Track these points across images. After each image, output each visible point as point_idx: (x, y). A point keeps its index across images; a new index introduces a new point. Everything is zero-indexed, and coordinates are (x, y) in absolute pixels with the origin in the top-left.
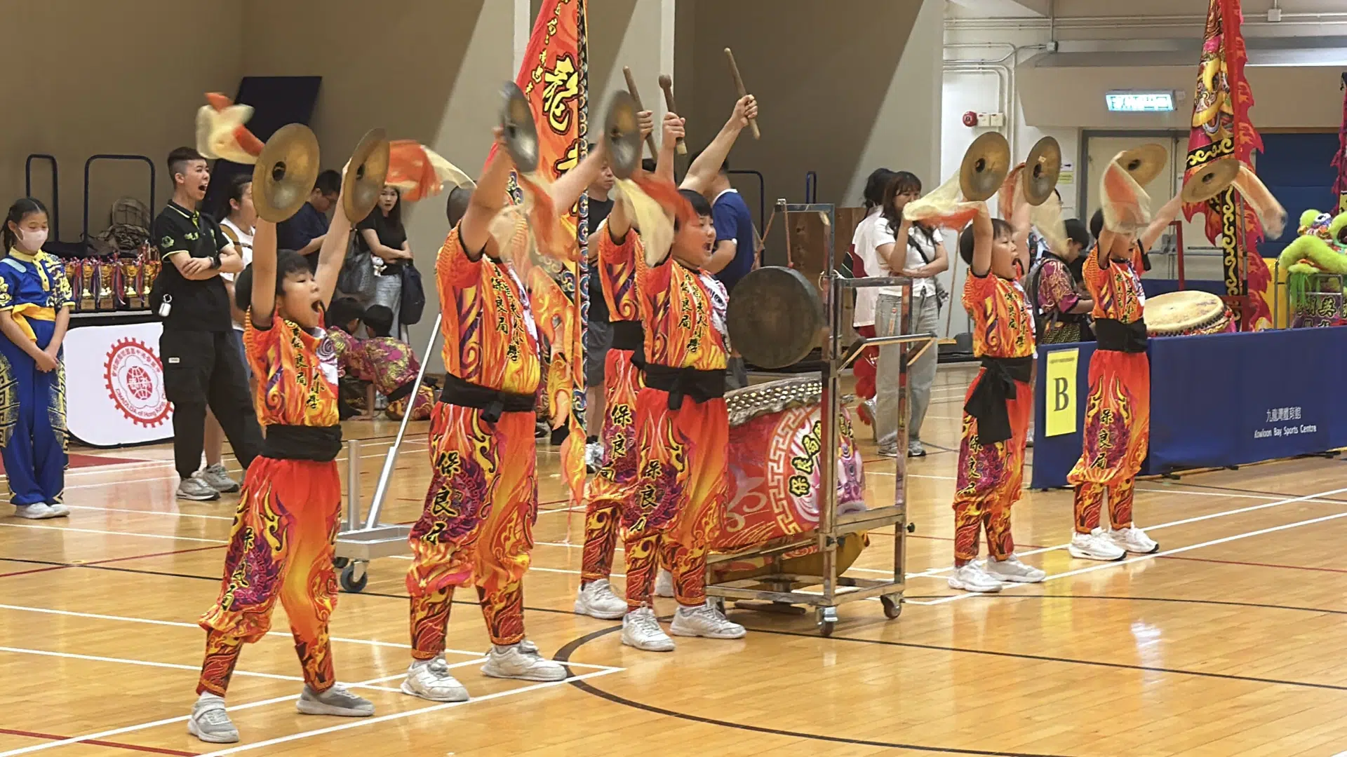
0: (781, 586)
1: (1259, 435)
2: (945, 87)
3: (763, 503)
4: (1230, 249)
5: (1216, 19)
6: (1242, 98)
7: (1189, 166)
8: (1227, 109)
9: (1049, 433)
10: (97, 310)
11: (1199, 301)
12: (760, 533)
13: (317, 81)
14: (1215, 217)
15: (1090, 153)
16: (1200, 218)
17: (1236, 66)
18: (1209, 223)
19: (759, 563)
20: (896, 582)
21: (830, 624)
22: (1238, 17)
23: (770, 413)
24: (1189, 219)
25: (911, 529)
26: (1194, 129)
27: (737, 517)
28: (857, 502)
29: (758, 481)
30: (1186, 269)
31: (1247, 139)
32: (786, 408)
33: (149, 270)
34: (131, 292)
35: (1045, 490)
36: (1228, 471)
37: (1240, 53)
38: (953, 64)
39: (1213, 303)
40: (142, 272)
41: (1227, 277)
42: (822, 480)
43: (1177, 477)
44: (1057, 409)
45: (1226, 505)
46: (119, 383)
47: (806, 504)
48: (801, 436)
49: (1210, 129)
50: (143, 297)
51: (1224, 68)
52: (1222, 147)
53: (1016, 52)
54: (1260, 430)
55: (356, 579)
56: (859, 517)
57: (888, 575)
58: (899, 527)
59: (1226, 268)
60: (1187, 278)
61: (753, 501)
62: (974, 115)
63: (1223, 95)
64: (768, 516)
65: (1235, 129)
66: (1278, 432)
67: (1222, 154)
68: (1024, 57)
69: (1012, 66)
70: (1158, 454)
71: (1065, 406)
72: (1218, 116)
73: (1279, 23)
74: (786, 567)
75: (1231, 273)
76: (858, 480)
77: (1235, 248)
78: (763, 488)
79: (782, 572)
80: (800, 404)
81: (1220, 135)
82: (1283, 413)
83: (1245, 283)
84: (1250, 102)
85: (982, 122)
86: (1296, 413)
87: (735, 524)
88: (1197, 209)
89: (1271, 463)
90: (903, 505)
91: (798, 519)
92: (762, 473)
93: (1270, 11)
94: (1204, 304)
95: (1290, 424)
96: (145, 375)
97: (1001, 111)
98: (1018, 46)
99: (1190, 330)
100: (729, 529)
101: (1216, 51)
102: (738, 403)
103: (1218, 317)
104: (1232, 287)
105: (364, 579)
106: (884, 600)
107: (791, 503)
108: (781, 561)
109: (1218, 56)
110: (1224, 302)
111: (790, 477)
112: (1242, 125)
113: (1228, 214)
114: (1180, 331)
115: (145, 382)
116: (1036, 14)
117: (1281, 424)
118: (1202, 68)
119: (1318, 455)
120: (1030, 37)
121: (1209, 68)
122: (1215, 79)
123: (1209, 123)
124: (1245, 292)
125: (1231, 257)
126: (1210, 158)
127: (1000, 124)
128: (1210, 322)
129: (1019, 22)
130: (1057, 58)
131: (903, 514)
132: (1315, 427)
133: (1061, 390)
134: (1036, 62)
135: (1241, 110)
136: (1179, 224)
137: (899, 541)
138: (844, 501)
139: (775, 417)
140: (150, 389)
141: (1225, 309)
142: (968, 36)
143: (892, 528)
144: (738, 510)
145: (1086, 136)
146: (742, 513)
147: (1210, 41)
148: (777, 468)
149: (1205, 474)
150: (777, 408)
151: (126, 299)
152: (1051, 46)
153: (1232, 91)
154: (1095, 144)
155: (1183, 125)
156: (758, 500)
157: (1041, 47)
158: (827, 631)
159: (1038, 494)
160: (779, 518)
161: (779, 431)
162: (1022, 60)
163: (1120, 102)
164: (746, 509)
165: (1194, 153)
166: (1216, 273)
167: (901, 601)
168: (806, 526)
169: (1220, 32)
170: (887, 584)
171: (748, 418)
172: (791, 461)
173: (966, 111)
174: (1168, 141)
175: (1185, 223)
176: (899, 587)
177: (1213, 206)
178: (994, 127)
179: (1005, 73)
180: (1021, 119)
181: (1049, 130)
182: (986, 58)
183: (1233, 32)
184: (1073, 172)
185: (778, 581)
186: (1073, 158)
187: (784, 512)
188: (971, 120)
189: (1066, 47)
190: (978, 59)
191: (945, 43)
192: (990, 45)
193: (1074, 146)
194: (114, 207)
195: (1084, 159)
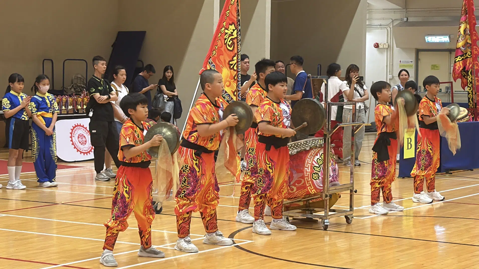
0: (309, 212)
2: (367, 33)
3: (303, 182)
4: (470, 92)
5: (465, 9)
6: (474, 38)
7: (455, 62)
8: (469, 41)
9: (404, 158)
10: (67, 114)
12: (302, 193)
13: (144, 33)
14: (465, 80)
15: (420, 57)
16: (459, 80)
17: (472, 26)
18: (462, 82)
19: (301, 204)
20: (351, 210)
21: (327, 226)
22: (473, 9)
23: (305, 150)
25: (356, 192)
26: (457, 49)
27: (293, 187)
28: (336, 182)
29: (301, 175)
30: (454, 99)
31: (476, 52)
32: (311, 149)
33: (86, 100)
34: (79, 107)
35: (403, 178)
36: (469, 171)
37: (474, 21)
38: (370, 26)
39: (464, 111)
40: (83, 100)
41: (469, 101)
42: (324, 174)
43: (451, 173)
44: (408, 149)
45: (469, 183)
46: (75, 139)
47: (318, 182)
48: (316, 159)
49: (463, 49)
50: (83, 109)
51: (468, 27)
52: (467, 55)
53: (393, 21)
55: (158, 209)
56: (337, 187)
57: (348, 208)
58: (351, 191)
59: (469, 99)
61: (299, 182)
62: (378, 44)
63: (468, 36)
64: (304, 187)
65: (472, 49)
67: (467, 57)
68: (396, 23)
69: (391, 26)
70: (444, 165)
71: (411, 148)
72: (466, 44)
74: (311, 205)
75: (471, 100)
76: (337, 174)
77: (472, 91)
78: (303, 177)
79: (309, 207)
80: (316, 147)
81: (466, 51)
83: (476, 104)
85: (381, 46)
87: (293, 190)
88: (458, 78)
90: (353, 183)
91: (315, 188)
92: (302, 172)
94: (461, 111)
96: (84, 137)
97: (387, 43)
98: (393, 19)
101: (465, 21)
102: (294, 147)
103: (466, 116)
104: (471, 105)
105: (161, 209)
106: (346, 217)
107: (313, 182)
108: (309, 203)
109: (466, 22)
110: (468, 111)
111: (312, 173)
112: (475, 47)
113: (470, 79)
115: (84, 139)
116: (401, 8)
118: (460, 27)
120: (398, 16)
121: (463, 27)
122: (465, 31)
123: (463, 46)
124: (476, 107)
125: (471, 95)
126: (463, 59)
127: (387, 47)
128: (463, 118)
129: (394, 11)
130: (407, 23)
131: (353, 187)
133: (409, 142)
134: (400, 25)
135: (474, 42)
136: (452, 83)
137: (351, 196)
138: (332, 182)
139: (307, 152)
140: (86, 142)
141: (468, 113)
142: (375, 16)
143: (349, 192)
144: (294, 185)
145: (418, 51)
146: (295, 186)
147: (463, 17)
148: (308, 170)
149: (462, 172)
150: (308, 149)
151: (78, 110)
152: (405, 19)
153: (471, 35)
154: (422, 55)
155: (453, 47)
156: (301, 181)
157: (402, 19)
158: (326, 228)
159: (401, 179)
160: (309, 188)
161: (309, 157)
162: (395, 24)
163: (431, 39)
164: (296, 184)
165: (457, 57)
166: (465, 100)
167: (352, 217)
168: (318, 190)
169: (467, 14)
170: (347, 211)
171: (297, 152)
172: (313, 167)
173: (375, 43)
174: (448, 53)
175: (454, 82)
176: (351, 212)
177: (464, 76)
178: (385, 48)
179: (389, 29)
180: (395, 45)
181: (405, 49)
182: (382, 24)
183: (471, 14)
184: (413, 64)
185: (308, 210)
186: (413, 59)
187: (310, 186)
188: (377, 46)
189: (410, 20)
190: (379, 23)
191: (367, 18)
192: (383, 19)
193: (413, 55)
194: (73, 78)
195: (417, 59)
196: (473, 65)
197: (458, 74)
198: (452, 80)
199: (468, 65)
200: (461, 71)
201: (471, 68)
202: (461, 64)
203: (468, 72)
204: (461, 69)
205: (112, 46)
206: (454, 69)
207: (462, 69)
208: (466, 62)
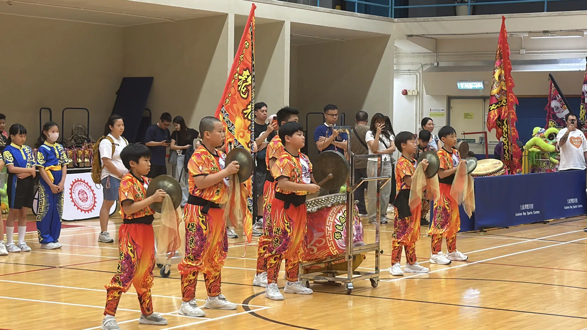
1: (517, 215)
2: (394, 79)
3: (324, 242)
4: (505, 142)
5: (500, 53)
6: (510, 84)
7: (490, 110)
8: (504, 88)
11: (494, 162)
12: (323, 254)
13: (152, 79)
14: (500, 130)
15: (451, 105)
16: (494, 130)
17: (508, 71)
18: (497, 132)
19: (323, 265)
20: (376, 273)
21: (351, 289)
22: (508, 53)
23: (327, 207)
24: (490, 131)
25: (382, 252)
26: (491, 96)
27: (314, 248)
28: (361, 242)
29: (322, 234)
30: (488, 150)
31: (512, 100)
32: (333, 205)
33: (87, 152)
34: (80, 161)
36: (505, 229)
37: (509, 67)
38: (398, 71)
39: (499, 163)
40: (84, 153)
42: (347, 234)
43: (486, 232)
45: (505, 242)
46: (75, 196)
47: (340, 242)
48: (339, 217)
49: (498, 96)
50: (85, 163)
51: (503, 72)
52: (502, 103)
53: (422, 66)
54: (518, 213)
55: (166, 272)
56: (362, 248)
57: (373, 270)
58: (377, 252)
60: (489, 153)
61: (320, 242)
62: (406, 91)
63: (503, 83)
64: (326, 247)
65: (507, 96)
66: (524, 214)
67: (503, 105)
68: (426, 68)
69: (421, 72)
70: (478, 222)
72: (501, 91)
73: (524, 55)
74: (333, 267)
75: (506, 152)
76: (361, 234)
77: (508, 142)
78: (324, 237)
79: (332, 269)
80: (338, 204)
81: (501, 98)
82: (527, 206)
83: (511, 155)
84: (513, 86)
85: (409, 94)
86: (532, 206)
87: (313, 250)
88: (492, 127)
89: (522, 226)
90: (378, 243)
91: (337, 248)
92: (323, 231)
93: (521, 50)
94: (496, 164)
95: (530, 210)
96: (85, 193)
97: (417, 89)
98: (423, 64)
99: (490, 174)
100: (311, 252)
101: (500, 66)
102: (314, 204)
103: (501, 169)
104: (507, 157)
105: (169, 272)
106: (372, 280)
107: (335, 242)
108: (331, 265)
109: (501, 68)
111: (334, 232)
112: (510, 94)
113: (505, 129)
114: (487, 175)
115: (85, 196)
116: (431, 52)
117: (526, 211)
118: (495, 72)
119: (540, 222)
120: (428, 60)
121: (497, 72)
122: (500, 77)
123: (497, 93)
124: (512, 159)
126: (498, 107)
127: (416, 94)
128: (498, 171)
129: (424, 55)
130: (438, 69)
131: (378, 247)
132: (539, 212)
134: (430, 70)
135: (510, 89)
136: (486, 133)
137: (377, 256)
138: (355, 241)
139: (328, 209)
140: (87, 198)
141: (504, 165)
142: (405, 60)
143: (374, 252)
144: (314, 245)
145: (449, 99)
147: (498, 62)
148: (329, 229)
149: (496, 231)
150: (329, 206)
151: (78, 163)
152: (436, 64)
153: (506, 81)
154: (453, 102)
155: (488, 94)
156: (322, 241)
157: (432, 64)
158: (349, 292)
160: (330, 248)
161: (330, 214)
162: (424, 70)
163: (463, 86)
164: (317, 245)
165: (491, 105)
167: (378, 280)
168: (340, 251)
169: (501, 58)
170: (372, 274)
171: (318, 209)
172: (335, 226)
173: (403, 89)
174: (482, 100)
175: (488, 132)
176: (377, 275)
177: (499, 126)
178: (414, 95)
179: (418, 75)
180: (425, 93)
181: (436, 97)
182: (411, 69)
183: (506, 58)
184: (445, 112)
185: (330, 273)
186: (445, 107)
187: (332, 246)
188: (405, 93)
189: (442, 64)
190: (408, 69)
191: (395, 62)
192: (412, 64)
193: (445, 102)
194: (74, 128)
195: (449, 108)
196: (509, 114)
197: (493, 124)
198: (486, 130)
199: (503, 113)
200: (496, 121)
201: (507, 117)
202: (496, 112)
203: (503, 121)
204: (496, 117)
205: (116, 94)
206: (489, 118)
207: (498, 119)
208: (502, 110)
